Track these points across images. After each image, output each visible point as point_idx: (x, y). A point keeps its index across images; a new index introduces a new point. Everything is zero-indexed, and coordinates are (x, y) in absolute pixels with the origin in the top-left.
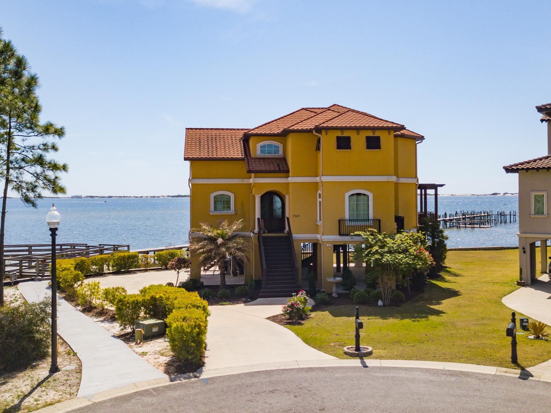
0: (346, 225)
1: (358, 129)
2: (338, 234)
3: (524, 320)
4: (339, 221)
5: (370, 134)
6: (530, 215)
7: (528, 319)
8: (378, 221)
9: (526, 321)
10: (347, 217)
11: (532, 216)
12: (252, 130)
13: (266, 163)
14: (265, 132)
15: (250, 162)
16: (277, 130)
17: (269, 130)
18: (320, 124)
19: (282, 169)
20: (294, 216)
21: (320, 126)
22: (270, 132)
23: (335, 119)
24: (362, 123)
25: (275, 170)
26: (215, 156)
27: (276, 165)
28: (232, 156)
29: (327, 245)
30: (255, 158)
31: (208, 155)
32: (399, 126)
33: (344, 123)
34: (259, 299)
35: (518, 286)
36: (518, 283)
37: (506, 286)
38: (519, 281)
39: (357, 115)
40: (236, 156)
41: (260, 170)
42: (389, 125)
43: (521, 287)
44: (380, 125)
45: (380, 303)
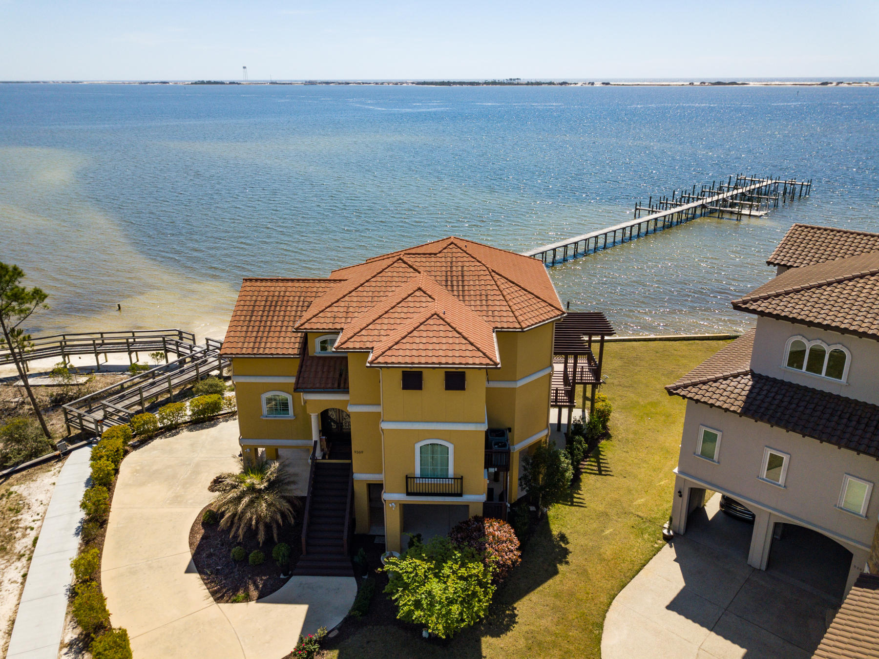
0: (416, 482)
2: (406, 493)
6: (695, 454)
10: (418, 472)
12: (306, 322)
13: (326, 369)
14: (324, 326)
15: (304, 367)
16: (343, 320)
17: (332, 320)
18: (377, 358)
19: (342, 385)
20: (355, 452)
21: (376, 362)
22: (330, 326)
23: (404, 341)
24: (441, 353)
25: (333, 389)
26: (261, 351)
27: (337, 376)
28: (285, 351)
29: (390, 505)
30: (313, 357)
31: (253, 348)
32: (491, 363)
33: (414, 352)
34: (293, 579)
35: (661, 542)
36: (664, 534)
37: (646, 536)
38: (666, 532)
39: (441, 327)
40: (290, 351)
41: (311, 388)
42: (477, 361)
43: (664, 542)
44: (464, 361)
45: (425, 634)
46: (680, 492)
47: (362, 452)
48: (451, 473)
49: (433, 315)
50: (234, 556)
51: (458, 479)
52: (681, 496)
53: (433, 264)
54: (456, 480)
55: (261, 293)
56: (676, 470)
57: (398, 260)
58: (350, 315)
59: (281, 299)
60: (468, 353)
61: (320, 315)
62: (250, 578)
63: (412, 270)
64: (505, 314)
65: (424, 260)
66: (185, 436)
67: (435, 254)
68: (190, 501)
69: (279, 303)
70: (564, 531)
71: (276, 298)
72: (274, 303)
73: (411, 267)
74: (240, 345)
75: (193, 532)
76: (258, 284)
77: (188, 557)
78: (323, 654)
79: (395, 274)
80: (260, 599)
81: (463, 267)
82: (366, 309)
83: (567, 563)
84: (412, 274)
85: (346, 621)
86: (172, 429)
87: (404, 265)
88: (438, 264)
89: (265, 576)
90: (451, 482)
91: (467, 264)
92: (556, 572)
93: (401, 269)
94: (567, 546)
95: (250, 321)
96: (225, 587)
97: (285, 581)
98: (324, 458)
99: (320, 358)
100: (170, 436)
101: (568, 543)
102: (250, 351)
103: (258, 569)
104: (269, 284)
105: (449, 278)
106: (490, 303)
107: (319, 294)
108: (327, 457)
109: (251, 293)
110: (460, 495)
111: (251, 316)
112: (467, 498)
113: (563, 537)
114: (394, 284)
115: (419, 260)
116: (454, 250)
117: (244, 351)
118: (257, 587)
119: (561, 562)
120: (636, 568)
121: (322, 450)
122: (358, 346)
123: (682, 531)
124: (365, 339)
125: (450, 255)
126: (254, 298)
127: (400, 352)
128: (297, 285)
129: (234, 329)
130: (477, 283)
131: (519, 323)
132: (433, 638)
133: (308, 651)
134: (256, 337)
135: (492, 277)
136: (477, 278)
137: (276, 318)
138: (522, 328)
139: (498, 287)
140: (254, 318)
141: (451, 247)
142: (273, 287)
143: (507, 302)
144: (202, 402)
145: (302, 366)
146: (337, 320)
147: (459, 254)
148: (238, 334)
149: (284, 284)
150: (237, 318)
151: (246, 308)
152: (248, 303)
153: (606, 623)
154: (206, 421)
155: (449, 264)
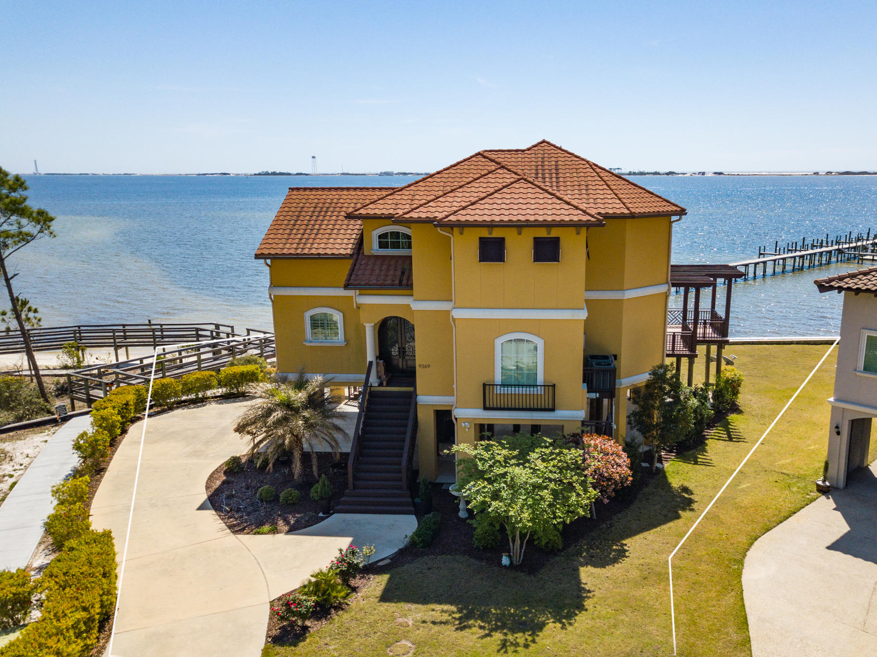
0: (495, 392)
1: (520, 226)
2: (482, 407)
4: (484, 385)
5: (542, 233)
6: (855, 370)
8: (551, 388)
10: (498, 379)
11: (858, 374)
12: (361, 208)
13: (384, 268)
14: (384, 211)
15: (357, 265)
17: (393, 206)
18: (447, 217)
19: (404, 282)
20: (420, 366)
21: (445, 220)
22: (391, 211)
23: (482, 202)
24: (528, 212)
26: (306, 251)
27: (399, 273)
28: (335, 251)
29: (463, 424)
30: (369, 257)
31: (296, 249)
32: (593, 219)
33: (495, 212)
34: (336, 516)
35: (815, 494)
36: (818, 485)
37: (795, 489)
38: (820, 483)
39: (530, 190)
40: (342, 252)
41: (366, 284)
42: (575, 218)
43: (819, 494)
44: (558, 219)
45: (505, 561)
46: (837, 427)
47: (429, 366)
48: (540, 380)
49: (519, 180)
50: (261, 494)
51: (549, 386)
52: (839, 434)
54: (547, 387)
55: (309, 201)
56: (832, 399)
57: (477, 155)
59: (333, 205)
60: (563, 211)
61: (378, 202)
62: (279, 515)
64: (610, 201)
65: (509, 156)
67: (523, 151)
68: (211, 455)
69: (331, 209)
70: (686, 484)
71: (327, 205)
72: (324, 209)
73: (493, 161)
74: (281, 246)
75: (211, 478)
76: (307, 192)
77: (204, 497)
78: (369, 578)
79: (472, 167)
80: (289, 532)
81: (557, 162)
83: (692, 510)
85: (401, 552)
86: (200, 401)
87: (483, 160)
88: (527, 159)
89: (299, 513)
90: (540, 391)
91: (563, 159)
92: (678, 517)
93: (478, 162)
94: (692, 497)
95: (294, 225)
96: (246, 522)
97: (323, 519)
98: (381, 385)
99: (377, 257)
101: (692, 494)
102: (292, 251)
103: (289, 507)
104: (320, 193)
105: (540, 171)
106: (591, 191)
108: (385, 383)
109: (298, 201)
110: (553, 410)
112: (561, 415)
113: (685, 490)
115: (502, 156)
116: (546, 148)
117: (285, 251)
118: (287, 522)
119: (684, 509)
121: (379, 377)
122: (423, 216)
123: (841, 483)
124: (433, 210)
125: (542, 152)
126: (301, 205)
127: (478, 212)
128: (353, 193)
129: (274, 231)
130: (575, 174)
131: (628, 209)
132: (516, 566)
133: (349, 563)
134: (301, 239)
135: (594, 169)
136: (574, 170)
137: (325, 222)
138: (631, 213)
139: (601, 177)
140: (299, 222)
141: (542, 145)
142: (325, 195)
143: (612, 190)
144: (235, 371)
145: (355, 265)
146: (399, 206)
147: (553, 151)
148: (279, 236)
149: (339, 193)
150: (279, 222)
151: (290, 213)
152: (293, 209)
153: (747, 560)
154: (239, 397)
155: (540, 159)
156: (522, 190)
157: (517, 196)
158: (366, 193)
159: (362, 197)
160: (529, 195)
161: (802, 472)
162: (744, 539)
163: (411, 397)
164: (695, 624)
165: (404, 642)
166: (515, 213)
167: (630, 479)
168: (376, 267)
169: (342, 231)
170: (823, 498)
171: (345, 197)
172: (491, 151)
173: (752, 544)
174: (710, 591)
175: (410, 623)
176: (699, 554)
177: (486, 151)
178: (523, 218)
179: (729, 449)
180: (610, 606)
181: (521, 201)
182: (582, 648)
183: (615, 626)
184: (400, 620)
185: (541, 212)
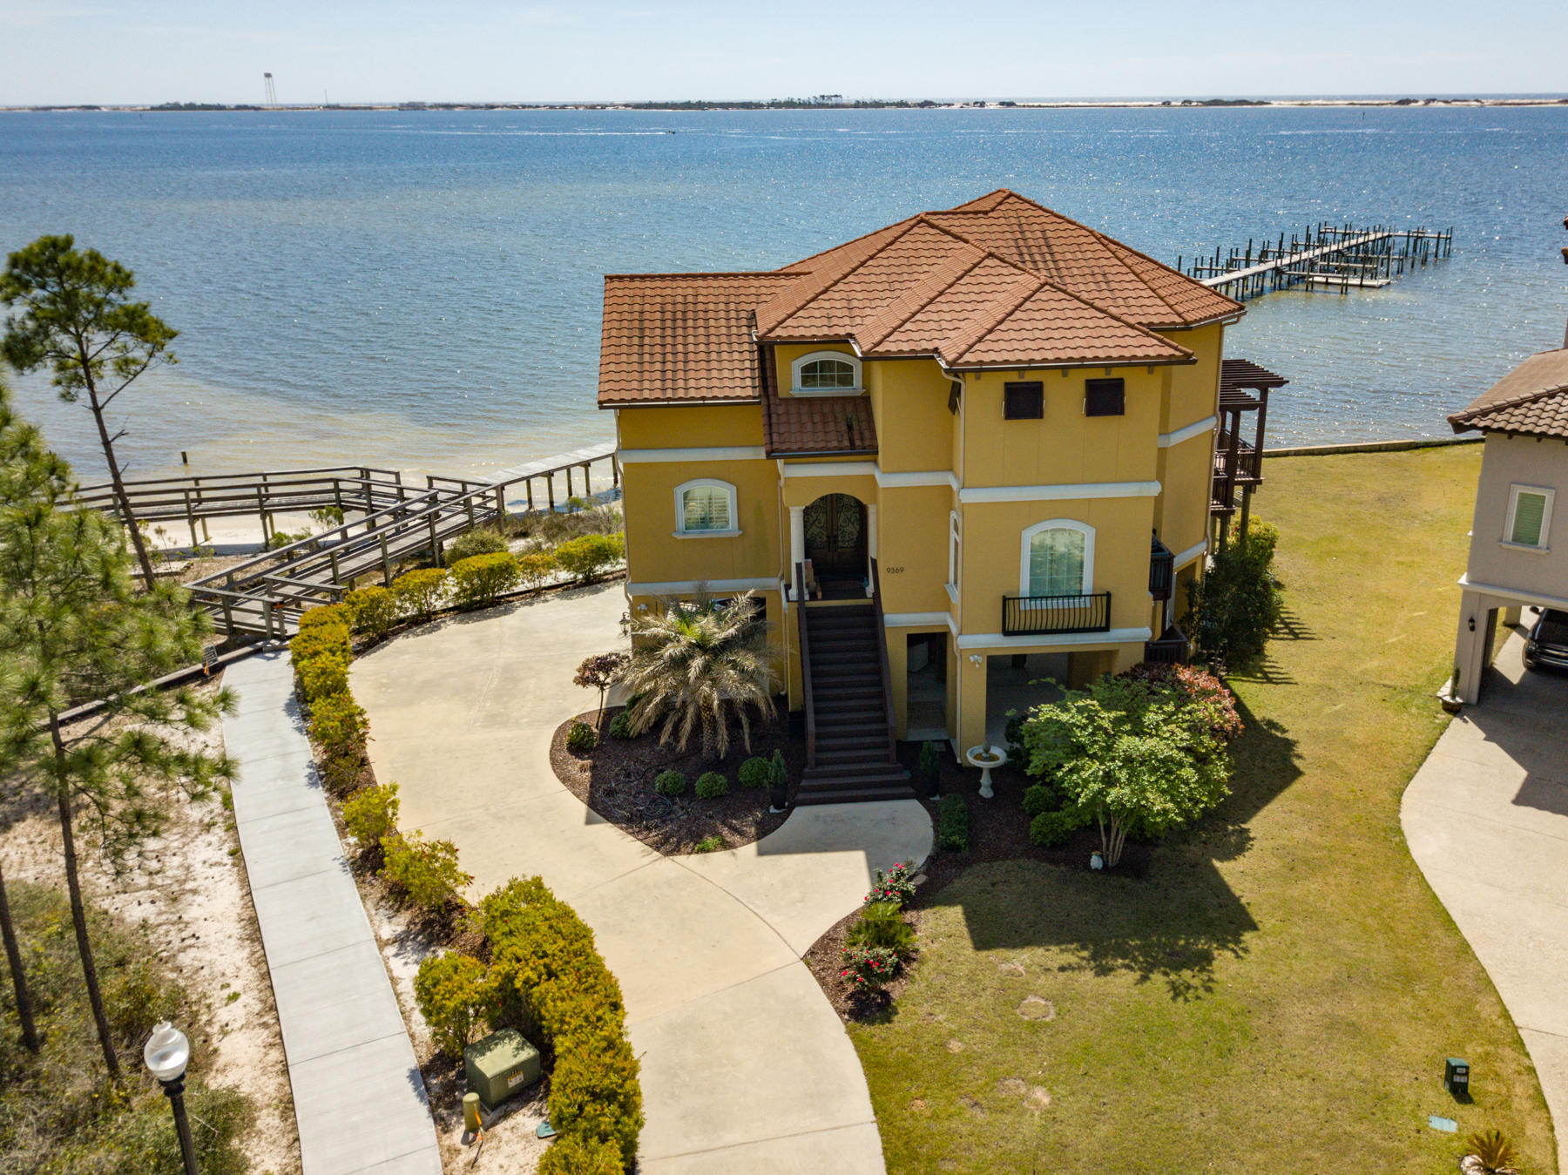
0: (1022, 608)
1: (1065, 368)
2: (1001, 631)
3: (1459, 1070)
4: (1005, 599)
5: (1100, 374)
6: (1501, 540)
7: (1467, 1068)
8: (1105, 598)
9: (1464, 1071)
10: (1025, 589)
11: (1505, 546)
12: (777, 325)
13: (817, 418)
14: (814, 331)
15: (774, 416)
16: (847, 321)
17: (825, 321)
18: (961, 355)
19: (858, 443)
20: (888, 571)
21: (960, 361)
22: (825, 331)
23: (1002, 327)
24: (1079, 342)
25: (841, 449)
26: (681, 393)
27: (844, 428)
28: (727, 392)
29: (972, 660)
30: (789, 400)
31: (664, 390)
32: (1178, 353)
33: (1028, 344)
34: (797, 811)
35: (1443, 716)
36: (1445, 704)
37: (1414, 710)
38: (1448, 699)
39: (1065, 304)
40: (738, 392)
41: (800, 449)
42: (1152, 352)
43: (1450, 716)
44: (1127, 353)
45: (1096, 862)
46: (1472, 620)
47: (901, 570)
48: (1088, 584)
49: (1043, 285)
50: (664, 785)
51: (1101, 596)
52: (1472, 629)
53: (985, 228)
54: (1098, 599)
55: (648, 299)
56: (1463, 580)
57: (919, 222)
58: (856, 312)
59: (691, 307)
60: (1128, 341)
61: (800, 314)
63: (950, 238)
64: (1148, 302)
65: (966, 222)
66: (454, 633)
67: (986, 213)
68: (525, 720)
69: (690, 315)
71: (680, 307)
72: (679, 315)
73: (947, 233)
74: (635, 385)
76: (637, 284)
79: (920, 245)
81: (1043, 232)
82: (885, 303)
84: (952, 245)
85: (934, 860)
86: (424, 620)
87: (933, 231)
88: (995, 228)
90: (1086, 603)
91: (1051, 227)
93: (928, 237)
95: (641, 346)
96: (673, 835)
97: (784, 817)
98: (813, 597)
99: (800, 401)
100: (423, 633)
101: (1284, 731)
102: (658, 394)
104: (658, 283)
105: (1025, 250)
106: (1114, 285)
107: (764, 298)
108: (820, 595)
109: (627, 300)
110: (1106, 629)
111: (642, 337)
112: (1118, 635)
113: (1273, 724)
114: (924, 260)
115: (956, 223)
116: (1018, 206)
117: (646, 394)
118: (733, 830)
120: (1420, 752)
121: (807, 585)
122: (906, 347)
123: (1474, 698)
124: (916, 336)
125: (1013, 214)
126: (637, 307)
127: (1003, 345)
128: (715, 284)
129: (613, 358)
130: (1079, 255)
131: (1179, 315)
132: (1113, 868)
133: (902, 891)
134: (664, 372)
135: (1105, 246)
136: (1076, 248)
137: (691, 339)
138: (1186, 323)
139: (1121, 260)
140: (647, 341)
141: (1010, 200)
142: (669, 288)
143: (1145, 283)
144: (479, 565)
145: (770, 416)
146: (834, 321)
147: (1030, 213)
148: (625, 367)
149: (690, 283)
150: (614, 341)
151: (625, 324)
152: (626, 316)
153: (1405, 826)
154: (486, 607)
155: (1016, 228)
156: (1053, 305)
157: (1050, 315)
158: (736, 284)
159: (732, 291)
160: (1069, 314)
161: (1414, 683)
162: (1384, 795)
163: (873, 613)
164: (1392, 929)
165: (1032, 999)
166: (1059, 344)
167: (1241, 726)
168: (805, 418)
169: (725, 356)
170: (1456, 722)
171: (704, 292)
172: (935, 214)
173: (1399, 801)
174: (1383, 878)
175: (1021, 969)
176: (1340, 824)
177: (927, 214)
178: (1075, 354)
179: (1293, 650)
180: (1272, 916)
181: (1060, 323)
182: (1271, 980)
183: (1293, 944)
184: (1004, 967)
185: (1097, 343)
